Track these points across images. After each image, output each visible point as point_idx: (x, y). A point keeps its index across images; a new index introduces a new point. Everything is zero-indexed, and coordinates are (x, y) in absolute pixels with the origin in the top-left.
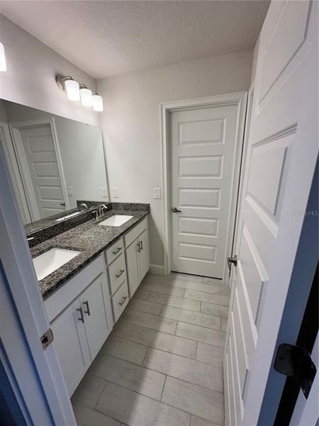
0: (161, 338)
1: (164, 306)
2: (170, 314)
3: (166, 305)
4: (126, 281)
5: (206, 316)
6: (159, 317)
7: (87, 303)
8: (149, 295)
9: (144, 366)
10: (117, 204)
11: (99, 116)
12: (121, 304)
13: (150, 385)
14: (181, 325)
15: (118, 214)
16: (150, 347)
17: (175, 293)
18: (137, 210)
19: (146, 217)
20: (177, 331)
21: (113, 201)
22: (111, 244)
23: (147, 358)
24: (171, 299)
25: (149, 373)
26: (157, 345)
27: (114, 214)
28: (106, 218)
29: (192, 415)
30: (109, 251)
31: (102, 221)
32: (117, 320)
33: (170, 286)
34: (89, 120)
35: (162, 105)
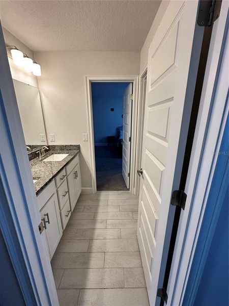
0: (97, 232)
1: (96, 213)
2: (100, 216)
3: (97, 212)
4: (68, 200)
5: (123, 213)
6: (94, 220)
7: (47, 215)
8: (84, 208)
9: (89, 252)
10: (54, 147)
11: (36, 79)
12: (67, 216)
13: (95, 261)
14: (109, 222)
15: (56, 153)
16: (91, 240)
17: (101, 204)
18: (70, 150)
19: (78, 154)
20: (107, 226)
21: (50, 144)
22: (59, 172)
23: (90, 247)
24: (99, 208)
25: (93, 255)
26: (95, 237)
27: (53, 154)
28: (48, 157)
29: (124, 268)
30: (58, 178)
31: (45, 158)
32: (64, 228)
33: (98, 200)
34: (30, 81)
35: (86, 77)
